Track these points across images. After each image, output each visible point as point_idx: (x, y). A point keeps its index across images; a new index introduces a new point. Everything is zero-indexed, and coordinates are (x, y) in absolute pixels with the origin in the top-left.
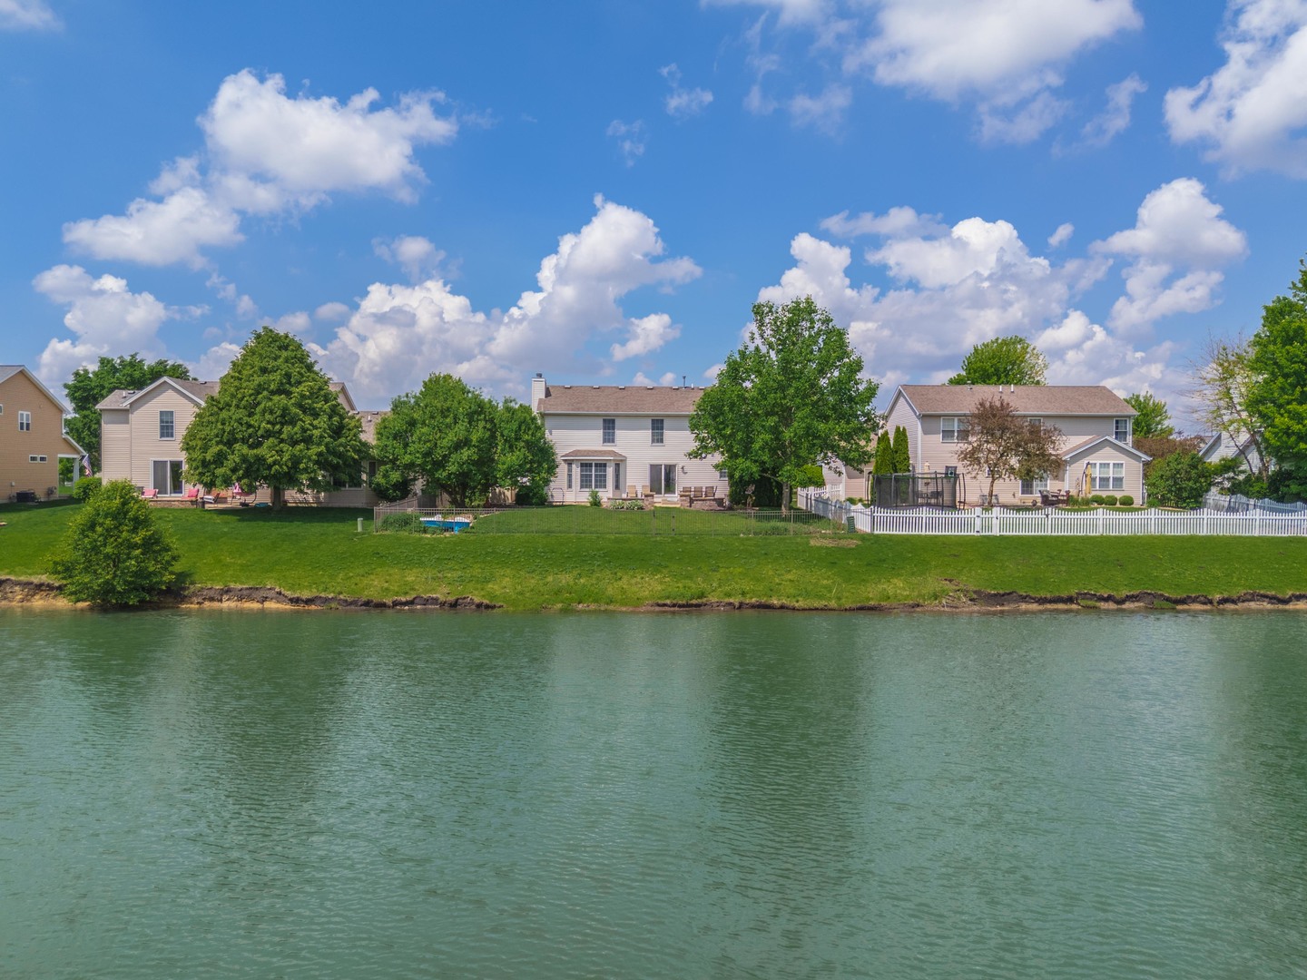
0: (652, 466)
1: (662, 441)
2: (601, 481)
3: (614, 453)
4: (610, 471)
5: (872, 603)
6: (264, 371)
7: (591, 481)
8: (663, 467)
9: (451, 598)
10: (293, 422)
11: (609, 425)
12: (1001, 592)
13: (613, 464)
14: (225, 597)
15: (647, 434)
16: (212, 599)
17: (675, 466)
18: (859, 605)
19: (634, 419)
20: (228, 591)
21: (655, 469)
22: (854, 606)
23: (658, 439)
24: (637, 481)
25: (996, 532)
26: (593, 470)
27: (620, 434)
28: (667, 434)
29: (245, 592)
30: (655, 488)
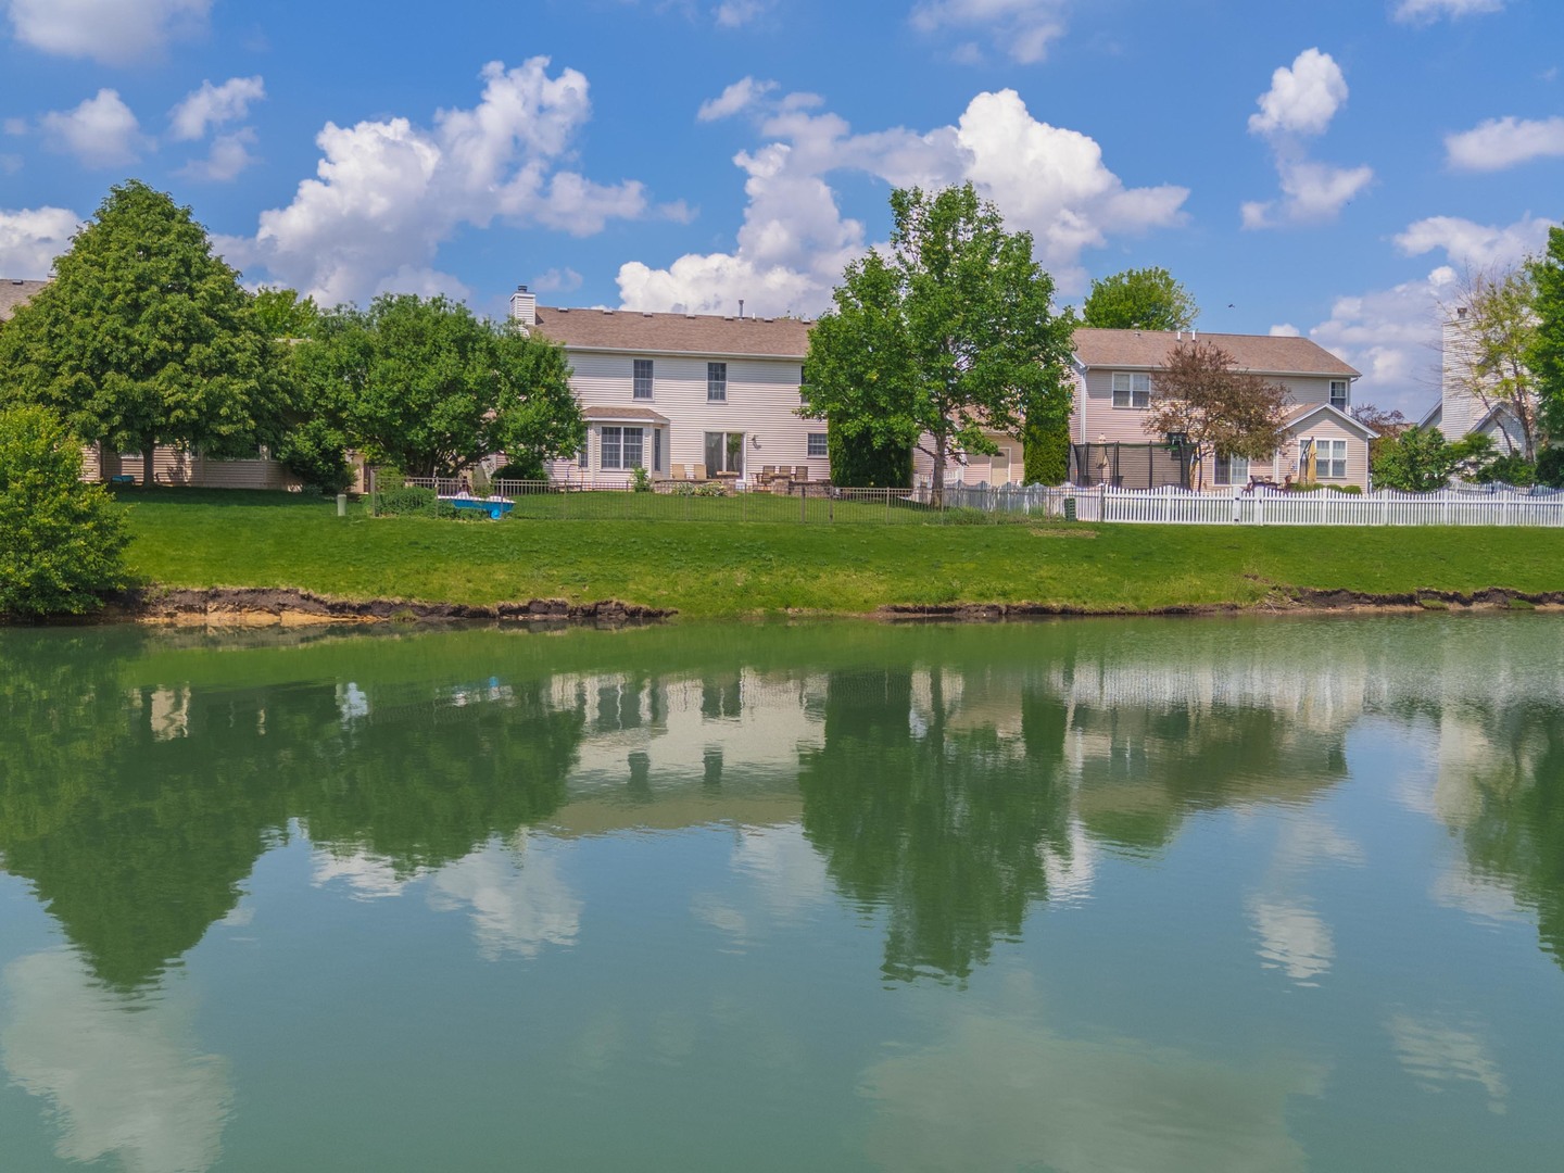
0: (709, 435)
1: (723, 397)
2: (633, 457)
3: (648, 413)
4: (648, 442)
5: (1181, 604)
6: (148, 252)
7: (618, 456)
8: (725, 436)
9: (588, 603)
10: (204, 338)
11: (643, 370)
12: (1329, 590)
13: (653, 432)
14: (212, 605)
15: (702, 386)
16: (189, 609)
17: (741, 435)
18: (1165, 606)
19: (681, 361)
20: (216, 595)
21: (713, 442)
22: (1160, 608)
23: (717, 393)
24: (686, 458)
25: (1259, 521)
26: (624, 437)
27: (659, 385)
28: (731, 387)
29: (245, 597)
30: (712, 469)
